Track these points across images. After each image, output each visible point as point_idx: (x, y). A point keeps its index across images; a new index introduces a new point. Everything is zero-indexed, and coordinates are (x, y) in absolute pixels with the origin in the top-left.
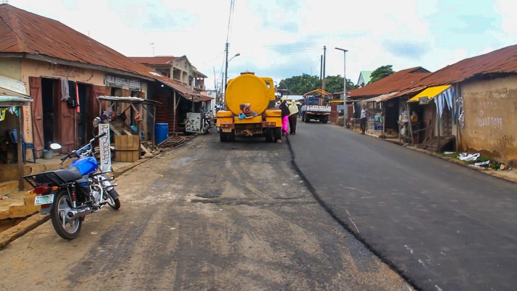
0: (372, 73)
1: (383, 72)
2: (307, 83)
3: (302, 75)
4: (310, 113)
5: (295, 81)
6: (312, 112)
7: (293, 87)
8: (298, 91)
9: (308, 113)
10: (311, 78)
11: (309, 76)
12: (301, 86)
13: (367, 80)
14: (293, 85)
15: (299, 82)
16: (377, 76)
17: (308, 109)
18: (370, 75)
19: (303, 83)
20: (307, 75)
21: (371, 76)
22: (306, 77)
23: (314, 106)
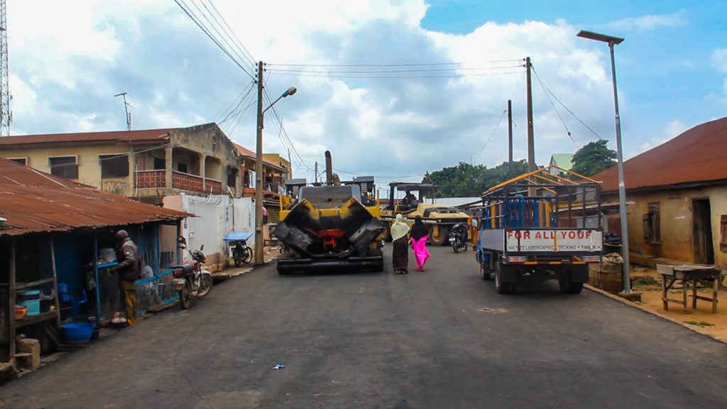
0: (575, 156)
1: (592, 153)
2: (466, 177)
3: (458, 165)
4: (520, 259)
5: (447, 175)
6: (530, 255)
7: (446, 185)
8: (453, 191)
9: (512, 259)
10: (473, 169)
11: (471, 166)
12: (457, 184)
13: (567, 166)
14: (443, 182)
15: (454, 177)
16: (583, 160)
17: (512, 244)
18: (572, 158)
19: (462, 179)
20: (467, 165)
21: (572, 161)
22: (465, 168)
23: (533, 233)
